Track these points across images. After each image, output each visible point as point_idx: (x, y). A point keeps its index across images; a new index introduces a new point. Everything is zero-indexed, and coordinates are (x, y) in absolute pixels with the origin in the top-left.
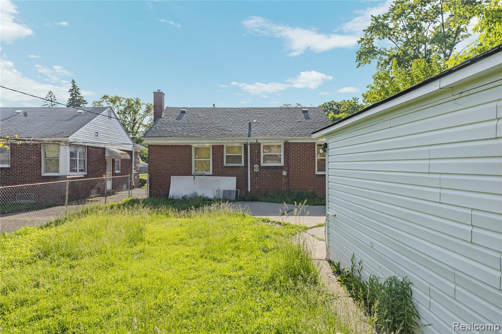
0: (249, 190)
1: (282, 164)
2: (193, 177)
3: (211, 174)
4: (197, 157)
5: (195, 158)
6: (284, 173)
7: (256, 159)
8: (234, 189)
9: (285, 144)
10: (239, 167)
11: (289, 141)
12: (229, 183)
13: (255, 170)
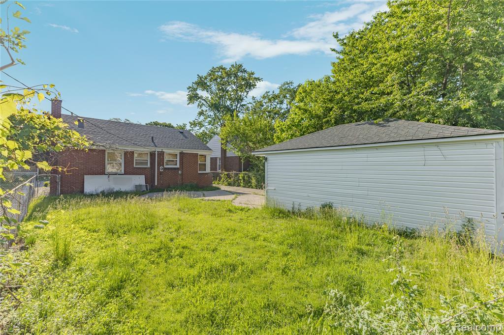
0: (156, 184)
1: (178, 166)
2: (108, 175)
3: (123, 173)
4: (109, 159)
5: (108, 161)
6: (180, 172)
7: (161, 163)
8: (144, 183)
9: (180, 153)
10: (146, 168)
11: (184, 152)
12: (140, 180)
13: (161, 170)
